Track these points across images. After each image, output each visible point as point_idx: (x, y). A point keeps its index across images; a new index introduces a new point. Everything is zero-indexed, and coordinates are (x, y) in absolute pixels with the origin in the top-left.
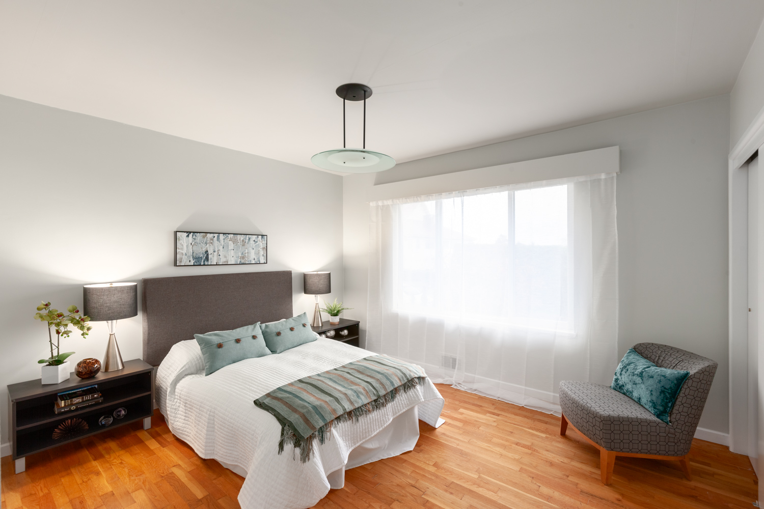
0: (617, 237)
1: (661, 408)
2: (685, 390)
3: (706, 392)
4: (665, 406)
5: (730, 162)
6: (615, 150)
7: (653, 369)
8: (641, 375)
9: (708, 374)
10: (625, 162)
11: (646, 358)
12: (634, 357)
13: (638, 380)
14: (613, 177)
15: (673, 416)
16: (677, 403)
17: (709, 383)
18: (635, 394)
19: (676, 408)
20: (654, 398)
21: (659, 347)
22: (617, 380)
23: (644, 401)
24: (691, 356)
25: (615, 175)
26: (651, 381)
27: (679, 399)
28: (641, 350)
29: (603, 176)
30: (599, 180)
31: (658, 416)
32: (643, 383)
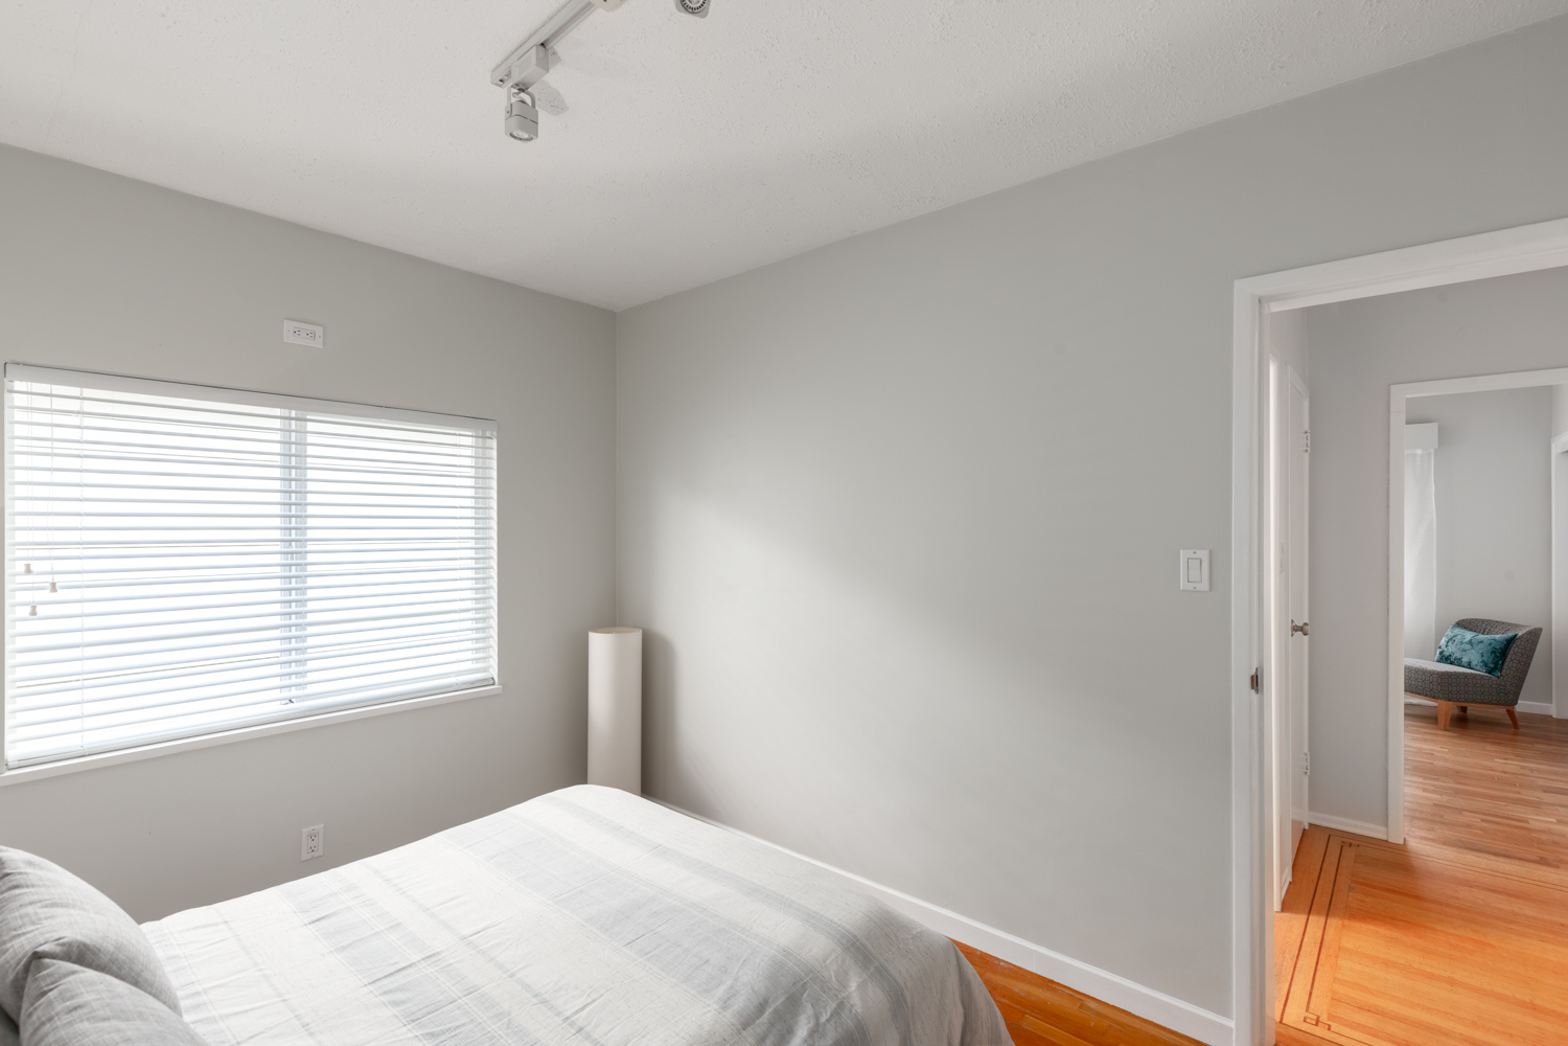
0: (1434, 514)
1: (1492, 666)
2: (1514, 648)
3: (1533, 651)
4: (1496, 664)
5: (1553, 446)
6: (1434, 427)
7: (1481, 637)
8: (1470, 642)
9: (1535, 635)
10: (1445, 438)
11: (1471, 630)
12: (1458, 631)
13: (1468, 647)
14: (1430, 453)
15: (1504, 671)
16: (1508, 660)
17: (1535, 644)
18: (1465, 660)
19: (1506, 664)
20: (1485, 658)
21: (1483, 621)
22: (1441, 653)
23: (1474, 663)
24: (1517, 626)
25: (1432, 451)
26: (1481, 646)
27: (1509, 657)
28: (1464, 624)
29: (1419, 452)
30: (1414, 455)
31: (1489, 673)
32: (1473, 648)
